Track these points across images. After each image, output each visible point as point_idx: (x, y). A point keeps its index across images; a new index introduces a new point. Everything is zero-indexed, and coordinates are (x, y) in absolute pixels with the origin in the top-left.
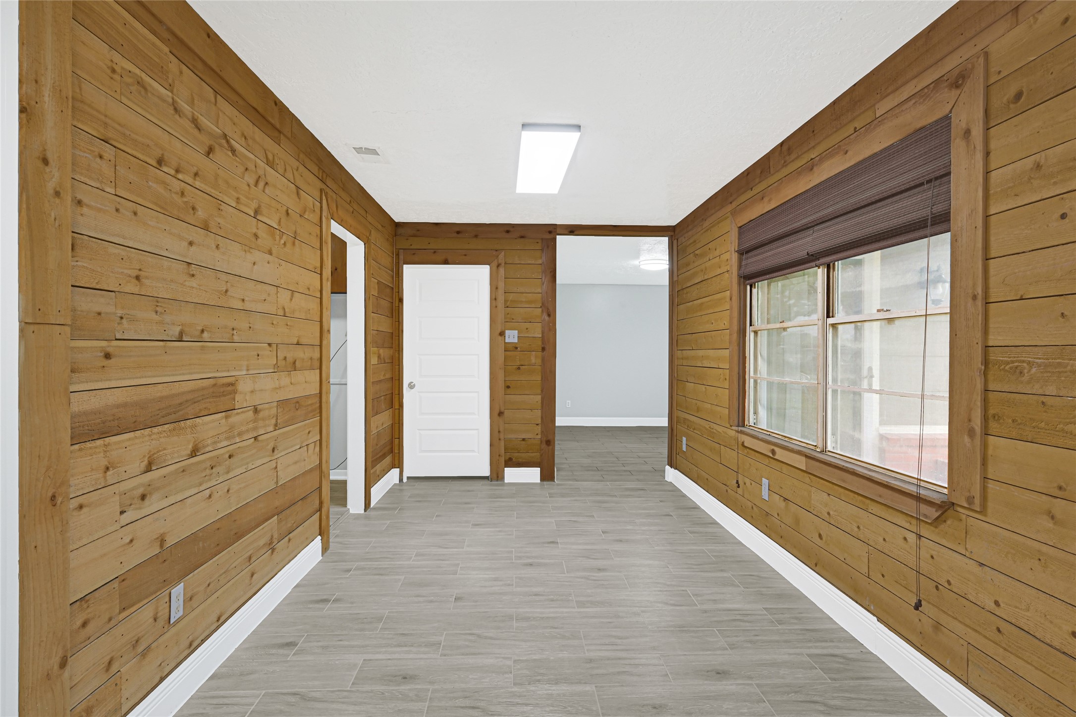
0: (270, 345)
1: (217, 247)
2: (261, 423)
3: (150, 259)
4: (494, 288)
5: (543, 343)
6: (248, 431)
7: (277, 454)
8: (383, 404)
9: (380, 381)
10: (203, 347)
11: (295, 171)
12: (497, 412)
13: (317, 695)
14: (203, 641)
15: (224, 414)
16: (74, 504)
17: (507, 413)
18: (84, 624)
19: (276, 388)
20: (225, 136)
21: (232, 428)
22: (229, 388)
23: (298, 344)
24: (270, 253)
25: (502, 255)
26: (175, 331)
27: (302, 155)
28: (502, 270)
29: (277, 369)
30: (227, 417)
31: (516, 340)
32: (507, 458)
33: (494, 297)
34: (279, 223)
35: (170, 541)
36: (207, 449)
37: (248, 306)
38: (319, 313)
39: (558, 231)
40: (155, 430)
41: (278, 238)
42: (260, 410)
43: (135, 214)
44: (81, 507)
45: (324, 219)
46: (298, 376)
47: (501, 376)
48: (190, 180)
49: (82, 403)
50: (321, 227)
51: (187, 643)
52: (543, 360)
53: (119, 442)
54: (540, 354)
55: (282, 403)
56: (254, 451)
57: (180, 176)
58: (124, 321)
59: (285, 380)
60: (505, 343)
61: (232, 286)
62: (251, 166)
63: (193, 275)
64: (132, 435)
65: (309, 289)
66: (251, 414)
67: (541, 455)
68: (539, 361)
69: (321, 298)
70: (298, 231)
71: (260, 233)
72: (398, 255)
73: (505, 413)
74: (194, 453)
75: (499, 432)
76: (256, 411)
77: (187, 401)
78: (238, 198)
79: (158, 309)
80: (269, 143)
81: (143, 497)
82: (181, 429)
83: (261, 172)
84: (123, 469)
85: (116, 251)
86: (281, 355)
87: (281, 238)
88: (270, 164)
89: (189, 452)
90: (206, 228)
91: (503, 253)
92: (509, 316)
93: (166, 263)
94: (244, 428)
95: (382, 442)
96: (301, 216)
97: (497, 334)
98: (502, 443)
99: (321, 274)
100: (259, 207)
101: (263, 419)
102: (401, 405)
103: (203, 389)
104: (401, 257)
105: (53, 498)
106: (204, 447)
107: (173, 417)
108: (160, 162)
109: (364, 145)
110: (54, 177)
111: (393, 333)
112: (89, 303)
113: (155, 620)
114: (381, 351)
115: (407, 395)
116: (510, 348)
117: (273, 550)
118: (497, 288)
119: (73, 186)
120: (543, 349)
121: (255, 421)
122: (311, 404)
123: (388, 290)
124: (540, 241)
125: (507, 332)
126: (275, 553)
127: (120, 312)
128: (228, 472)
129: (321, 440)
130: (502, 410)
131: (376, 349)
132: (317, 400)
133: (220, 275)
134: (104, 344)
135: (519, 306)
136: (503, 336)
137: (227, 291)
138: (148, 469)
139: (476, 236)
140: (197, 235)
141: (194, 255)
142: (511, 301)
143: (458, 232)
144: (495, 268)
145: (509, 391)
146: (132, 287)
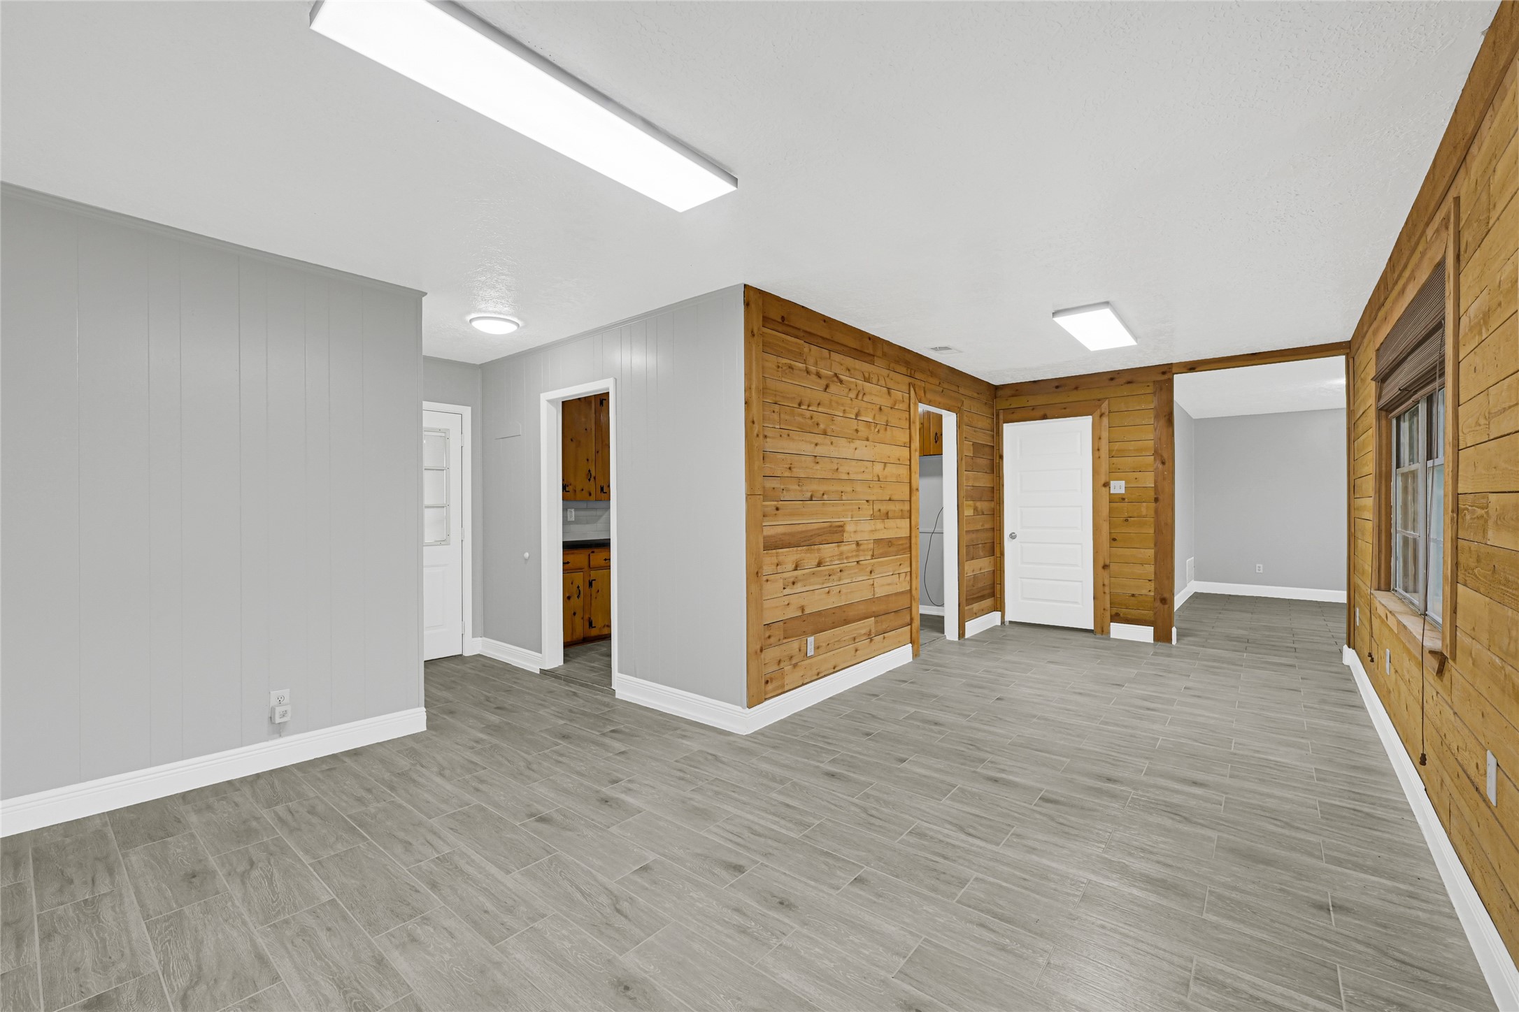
0: (867, 501)
1: (832, 443)
2: (861, 553)
3: (796, 458)
4: (1096, 438)
5: (1155, 494)
6: (852, 556)
7: (873, 576)
8: (980, 551)
9: (977, 531)
10: (824, 503)
11: (886, 378)
12: (1101, 564)
13: (882, 717)
14: (825, 676)
15: (836, 544)
16: (765, 578)
17: (1113, 566)
18: (769, 637)
19: (872, 531)
20: (836, 375)
21: (841, 554)
22: (840, 529)
23: (890, 500)
24: (868, 440)
25: (1105, 405)
26: (809, 495)
27: (892, 365)
28: (1105, 420)
29: (873, 517)
30: (838, 546)
31: (1123, 491)
32: (1113, 613)
33: (1097, 448)
34: (874, 418)
35: (807, 611)
36: (827, 564)
37: (852, 477)
38: (909, 477)
39: (1174, 371)
40: (799, 548)
41: (873, 428)
42: (861, 544)
43: (789, 435)
44: (767, 581)
45: (912, 405)
46: (890, 523)
47: (1105, 527)
48: (815, 409)
49: (768, 532)
50: (909, 411)
51: (816, 672)
52: (1156, 512)
53: (782, 552)
54: (1153, 505)
55: (877, 541)
56: (857, 570)
57: (810, 408)
58: (784, 491)
59: (879, 525)
60: (1110, 494)
61: (841, 465)
62: (853, 386)
63: (818, 463)
64: (787, 549)
65: (899, 460)
66: (854, 546)
67: (1155, 614)
68: (1152, 513)
69: (910, 465)
70: (890, 420)
71: (860, 428)
72: (998, 415)
73: (1111, 566)
74: (819, 565)
75: (1104, 585)
76: (858, 544)
77: (815, 534)
78: (844, 410)
79: (800, 484)
80: (866, 367)
81: (794, 583)
82: (812, 550)
83: (860, 388)
84: (784, 566)
85: (780, 456)
86: (876, 508)
87: (875, 428)
88: (867, 380)
89: (816, 564)
90: (825, 433)
91: (1107, 402)
92: (1114, 466)
93: (803, 458)
94: (850, 555)
95: (980, 585)
96: (892, 408)
97: (1101, 484)
98: (1108, 597)
99: (910, 447)
100: (859, 411)
101: (864, 551)
102: (1002, 554)
103: (824, 528)
104: (1001, 417)
105: (757, 573)
106: (825, 562)
107: (808, 543)
108: (800, 405)
109: (937, 346)
110: (756, 428)
111: (993, 488)
112: (770, 484)
113: (800, 650)
114: (979, 504)
115: (1009, 546)
116: (1113, 499)
117: (871, 640)
118: (1100, 438)
119: (763, 429)
120: (1156, 500)
121: (858, 551)
122: (902, 544)
123: (987, 449)
124: (1151, 384)
125: (1112, 483)
126: (873, 642)
127: (782, 487)
128: (839, 580)
129: (911, 572)
130: (1107, 563)
131: (971, 503)
132: (908, 541)
133: (833, 460)
134: (775, 503)
135: (1127, 455)
136: (1108, 488)
137: (837, 469)
138: (796, 569)
139: (1076, 388)
140: (819, 439)
141: (819, 451)
142: (1117, 450)
143: (1057, 387)
144: (1097, 418)
145: (1114, 544)
146: (787, 474)
